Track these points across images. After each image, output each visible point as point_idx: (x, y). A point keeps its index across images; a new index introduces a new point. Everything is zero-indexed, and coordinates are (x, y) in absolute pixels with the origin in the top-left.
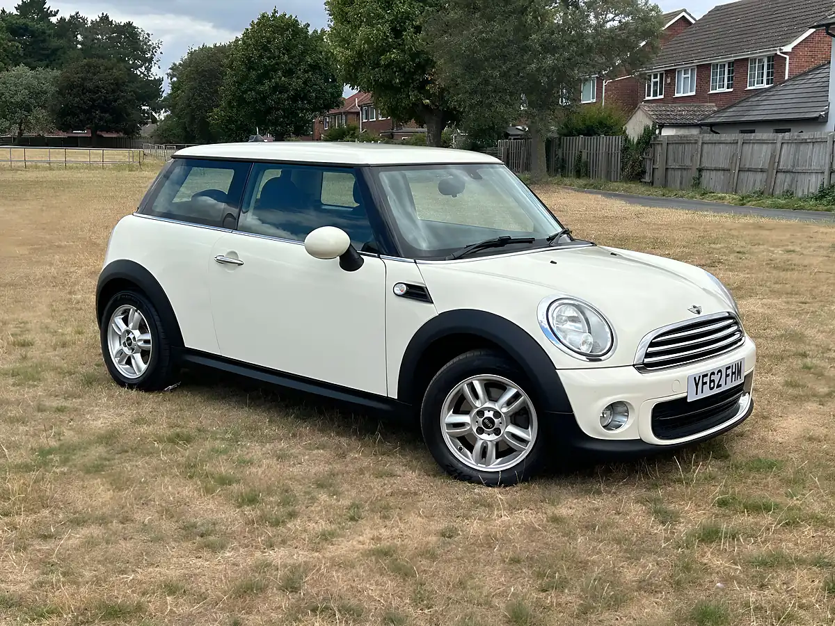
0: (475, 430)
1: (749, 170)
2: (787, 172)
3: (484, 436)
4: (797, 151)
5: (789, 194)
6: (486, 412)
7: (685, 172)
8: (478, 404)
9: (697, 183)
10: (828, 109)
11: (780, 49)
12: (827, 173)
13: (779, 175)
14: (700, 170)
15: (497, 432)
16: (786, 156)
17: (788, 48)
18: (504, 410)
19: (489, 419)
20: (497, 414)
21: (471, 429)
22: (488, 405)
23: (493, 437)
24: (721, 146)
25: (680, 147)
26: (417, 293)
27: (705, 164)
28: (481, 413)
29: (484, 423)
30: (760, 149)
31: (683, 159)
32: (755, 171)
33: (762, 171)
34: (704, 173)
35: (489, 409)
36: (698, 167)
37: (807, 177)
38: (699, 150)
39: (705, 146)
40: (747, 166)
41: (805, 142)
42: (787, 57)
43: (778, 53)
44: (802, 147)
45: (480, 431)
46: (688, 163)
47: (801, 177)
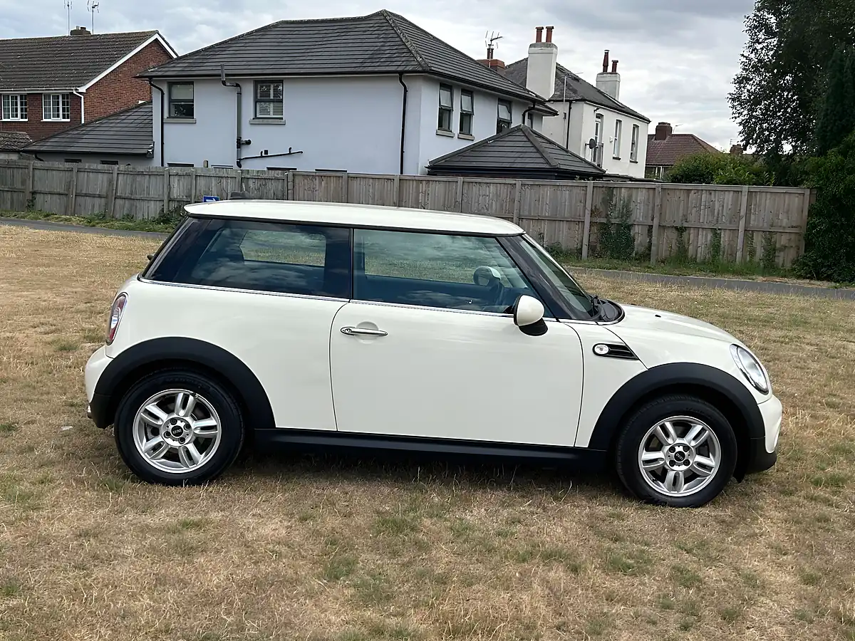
0: (668, 463)
1: (86, 195)
2: (127, 198)
3: (675, 468)
4: (134, 180)
5: (129, 217)
6: (677, 448)
7: (15, 195)
8: (670, 441)
9: (31, 205)
10: (153, 147)
11: (76, 89)
12: (166, 201)
13: (117, 200)
14: (34, 193)
15: (687, 463)
16: (123, 184)
17: (83, 89)
18: (693, 443)
19: (680, 452)
20: (687, 448)
21: (665, 463)
22: (679, 441)
23: (684, 468)
24: (54, 172)
25: (9, 172)
26: (620, 351)
27: (38, 187)
28: (672, 449)
29: (676, 457)
30: (95, 179)
31: (12, 184)
32: (94, 196)
33: (100, 196)
34: (38, 196)
35: (679, 445)
36: (31, 190)
37: (145, 204)
38: (31, 175)
39: (36, 172)
40: (84, 192)
41: (142, 174)
42: (83, 97)
43: (75, 92)
44: (139, 178)
45: (672, 463)
46: (18, 186)
47: (138, 203)
